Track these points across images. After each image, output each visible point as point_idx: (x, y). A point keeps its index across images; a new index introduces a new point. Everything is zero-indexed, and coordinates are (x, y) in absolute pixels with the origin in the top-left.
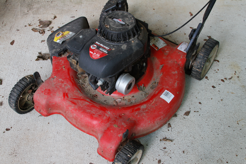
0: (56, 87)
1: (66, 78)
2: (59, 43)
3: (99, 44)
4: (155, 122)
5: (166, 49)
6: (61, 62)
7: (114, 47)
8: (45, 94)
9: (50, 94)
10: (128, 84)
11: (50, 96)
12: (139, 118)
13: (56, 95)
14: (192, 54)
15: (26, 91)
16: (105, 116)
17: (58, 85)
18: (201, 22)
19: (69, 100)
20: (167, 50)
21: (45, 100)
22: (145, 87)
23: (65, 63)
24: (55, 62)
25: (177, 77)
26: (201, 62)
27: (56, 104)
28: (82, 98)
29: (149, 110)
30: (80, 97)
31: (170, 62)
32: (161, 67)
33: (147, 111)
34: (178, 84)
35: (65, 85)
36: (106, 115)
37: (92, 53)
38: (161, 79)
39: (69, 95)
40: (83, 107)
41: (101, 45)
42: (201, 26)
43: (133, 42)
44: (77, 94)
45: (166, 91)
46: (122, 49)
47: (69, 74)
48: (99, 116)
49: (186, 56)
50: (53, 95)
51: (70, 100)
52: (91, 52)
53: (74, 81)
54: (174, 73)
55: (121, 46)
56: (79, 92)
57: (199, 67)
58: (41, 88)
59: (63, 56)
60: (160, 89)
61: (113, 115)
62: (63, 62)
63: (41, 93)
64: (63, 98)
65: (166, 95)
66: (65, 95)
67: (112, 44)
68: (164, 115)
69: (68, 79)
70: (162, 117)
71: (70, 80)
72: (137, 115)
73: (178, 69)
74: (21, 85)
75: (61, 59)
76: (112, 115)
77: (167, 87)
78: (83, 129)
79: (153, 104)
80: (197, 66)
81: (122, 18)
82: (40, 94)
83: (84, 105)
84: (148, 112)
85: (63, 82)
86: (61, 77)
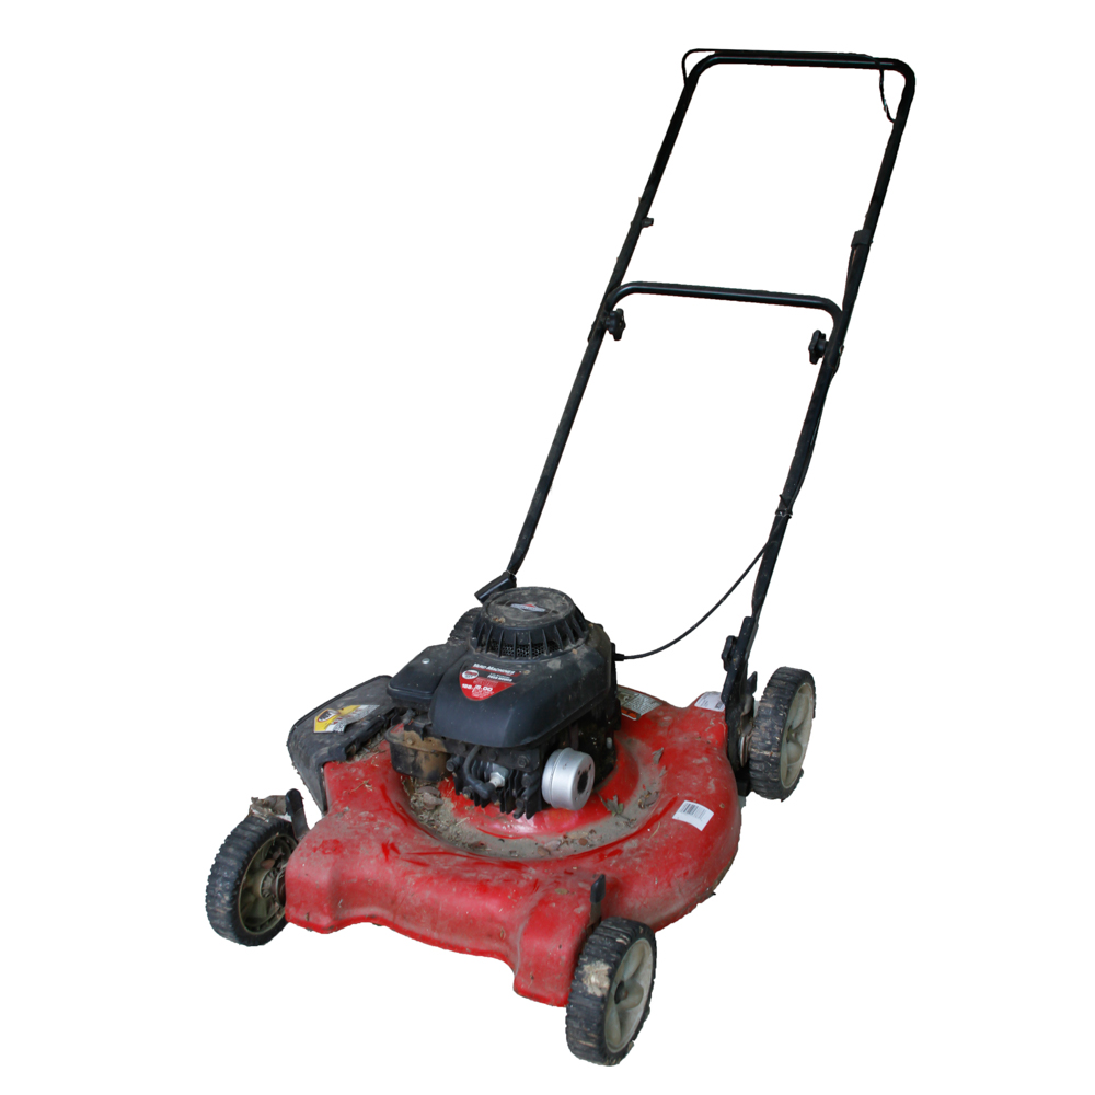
0: (356, 833)
1: (381, 809)
2: (334, 732)
3: (482, 667)
4: (673, 883)
5: (661, 713)
6: (356, 772)
7: (527, 668)
8: (324, 852)
9: (340, 852)
10: (579, 772)
11: (343, 856)
12: (624, 871)
13: (358, 853)
14: (740, 713)
15: (257, 865)
16: (523, 878)
17: (360, 828)
18: (749, 614)
19: (403, 860)
20: (665, 716)
21: (329, 869)
22: (621, 805)
23: (366, 773)
24: (337, 774)
25: (709, 770)
26: (772, 725)
27: (362, 880)
28: (441, 850)
29: (649, 849)
30: (437, 848)
31: (681, 739)
32: (657, 754)
33: (642, 852)
34: (717, 784)
35: (382, 825)
36: (525, 876)
37: (470, 687)
38: (664, 782)
39: (400, 848)
40: (450, 870)
41: (490, 668)
42: (750, 626)
43: (575, 651)
44: (423, 843)
45: (686, 802)
46: (550, 669)
47: (386, 798)
48: (505, 881)
49: (723, 718)
50: (352, 852)
51: (408, 858)
52: (465, 686)
53: (407, 815)
54: (699, 761)
55: (546, 663)
56: (428, 837)
57: (769, 743)
58: (309, 841)
59: (357, 759)
60: (667, 803)
61: (547, 873)
62: (361, 773)
63: (313, 854)
64: (382, 856)
65: (689, 812)
66: (388, 849)
67: (519, 663)
68: (696, 863)
69: (388, 810)
70: (690, 867)
71: (396, 813)
72: (616, 865)
73: (708, 752)
74: (247, 834)
75: (352, 766)
76: (543, 875)
77: (688, 794)
78: (457, 940)
79: (655, 836)
80: (764, 740)
81: (534, 601)
82: (308, 855)
83: (452, 863)
84: (646, 855)
85: (374, 820)
86: (364, 808)
